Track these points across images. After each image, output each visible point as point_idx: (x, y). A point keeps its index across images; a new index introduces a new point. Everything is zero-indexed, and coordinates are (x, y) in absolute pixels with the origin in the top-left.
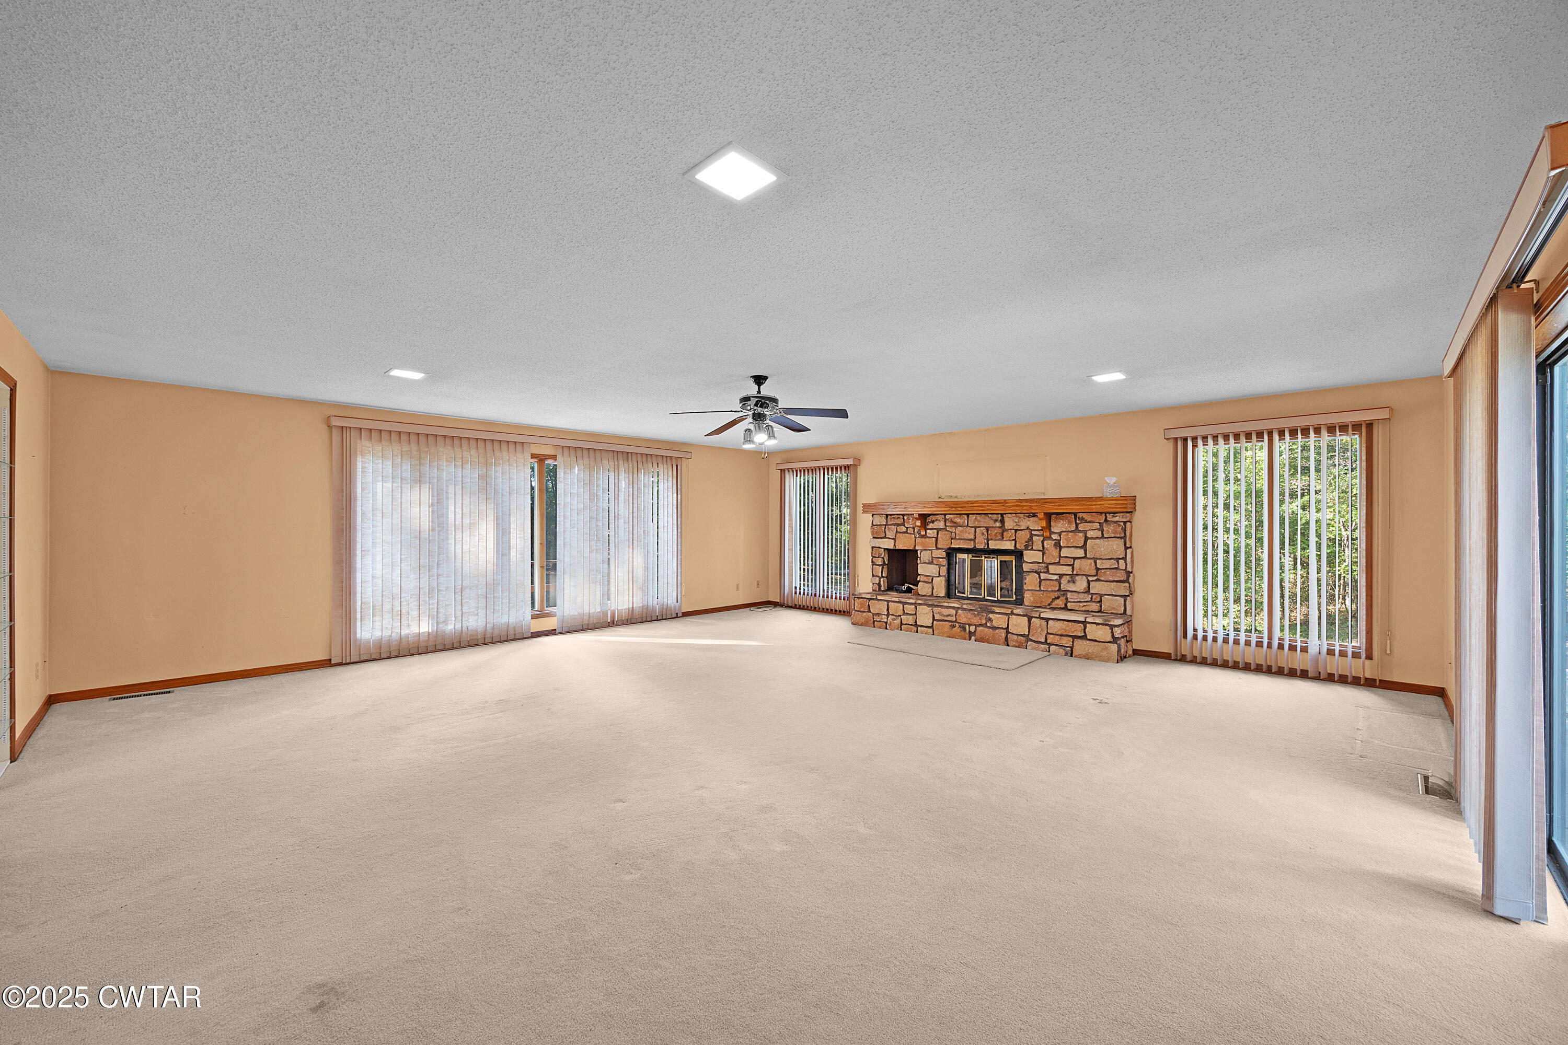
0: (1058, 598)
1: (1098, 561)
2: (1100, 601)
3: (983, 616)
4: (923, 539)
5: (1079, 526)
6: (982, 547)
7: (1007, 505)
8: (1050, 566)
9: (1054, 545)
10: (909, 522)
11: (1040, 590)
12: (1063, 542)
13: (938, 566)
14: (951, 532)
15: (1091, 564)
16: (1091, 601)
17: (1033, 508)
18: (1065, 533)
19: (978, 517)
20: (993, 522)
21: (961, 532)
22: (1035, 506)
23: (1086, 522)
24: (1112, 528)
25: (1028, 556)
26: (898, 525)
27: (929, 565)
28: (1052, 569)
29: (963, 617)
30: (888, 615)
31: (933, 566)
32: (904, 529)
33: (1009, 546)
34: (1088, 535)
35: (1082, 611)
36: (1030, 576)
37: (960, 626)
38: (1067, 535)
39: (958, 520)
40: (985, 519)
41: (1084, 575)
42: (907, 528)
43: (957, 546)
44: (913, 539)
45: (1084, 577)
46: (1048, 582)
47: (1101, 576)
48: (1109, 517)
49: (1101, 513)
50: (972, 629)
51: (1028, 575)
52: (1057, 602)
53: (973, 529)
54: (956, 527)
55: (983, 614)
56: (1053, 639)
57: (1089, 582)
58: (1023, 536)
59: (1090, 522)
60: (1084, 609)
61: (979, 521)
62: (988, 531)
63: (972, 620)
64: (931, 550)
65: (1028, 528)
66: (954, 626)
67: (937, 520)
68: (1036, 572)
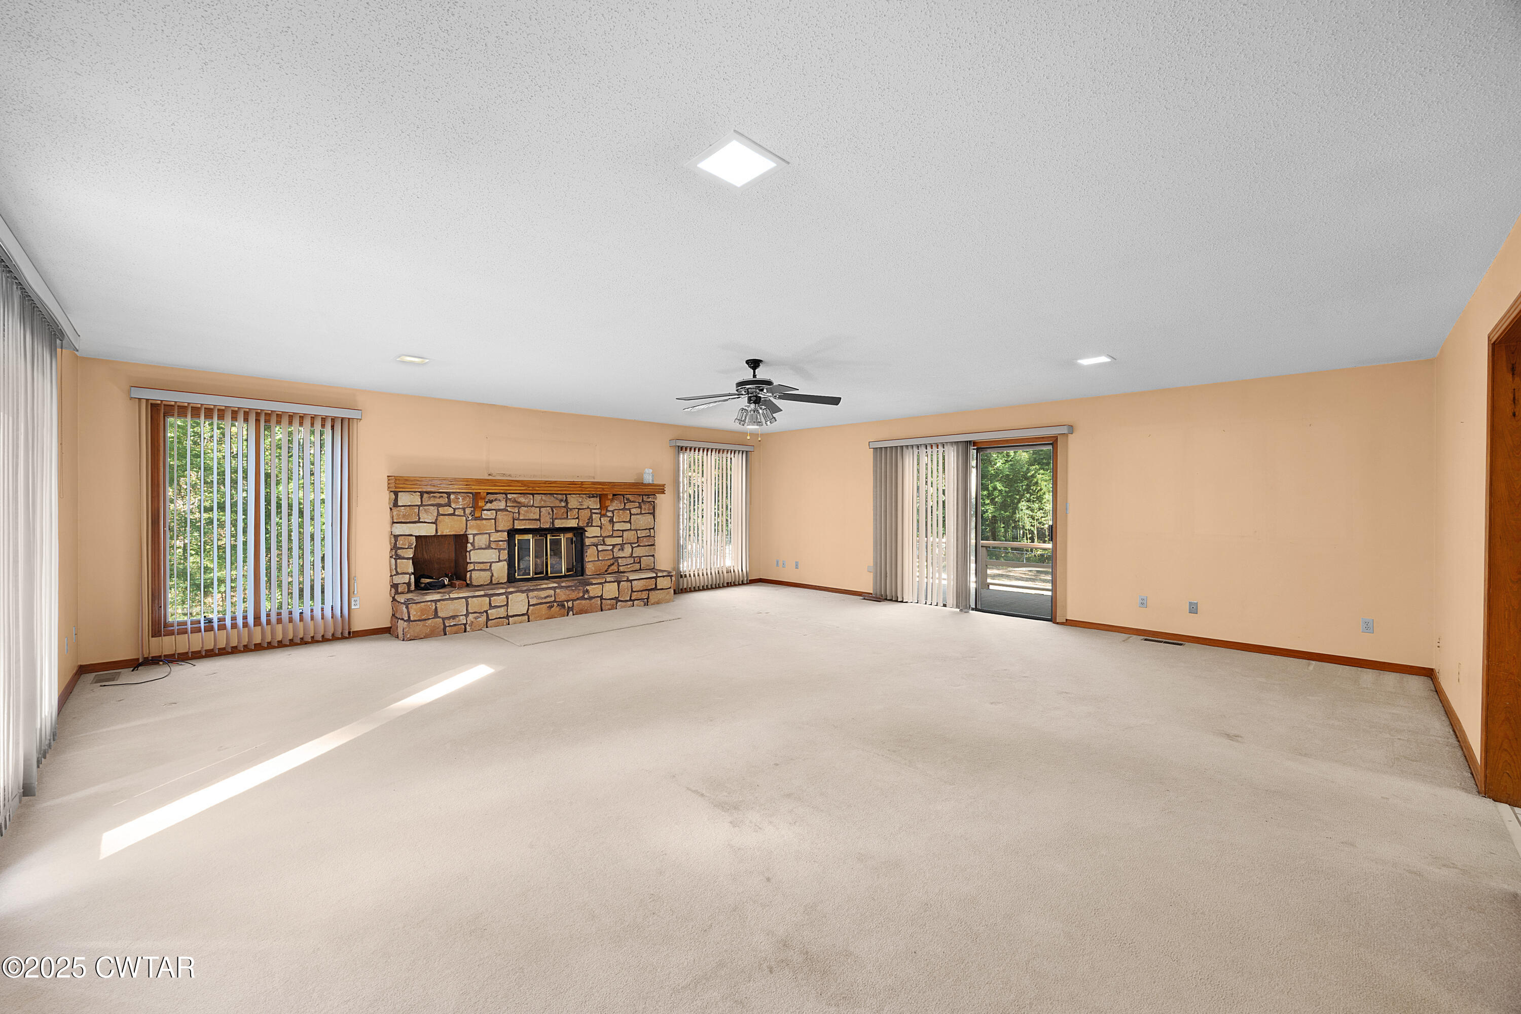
0: (613, 564)
1: (638, 532)
2: (640, 562)
3: (579, 590)
4: (478, 522)
5: (626, 505)
6: (548, 527)
7: (583, 486)
8: (605, 539)
9: (609, 521)
10: (458, 502)
11: (599, 560)
12: (616, 518)
13: (497, 551)
14: (513, 513)
15: (634, 535)
16: (634, 563)
17: (605, 489)
18: (617, 511)
19: (544, 497)
20: (558, 501)
21: (527, 512)
22: (606, 488)
23: (631, 502)
24: (647, 506)
25: (592, 532)
26: (439, 505)
27: (486, 551)
28: (609, 541)
29: (562, 595)
30: (467, 615)
31: (491, 550)
32: (451, 511)
33: (573, 523)
34: (632, 512)
35: (629, 572)
36: (591, 549)
37: (558, 605)
38: (618, 512)
39: (522, 500)
40: (550, 499)
41: (629, 543)
42: (455, 509)
43: (523, 527)
44: (465, 522)
45: (629, 545)
46: (605, 552)
47: (641, 543)
48: (645, 498)
49: (640, 495)
50: (570, 604)
51: (589, 548)
52: (612, 567)
53: (538, 509)
54: (519, 507)
55: (580, 588)
56: (636, 595)
57: (633, 548)
58: (585, 514)
59: (633, 502)
60: (630, 570)
61: (545, 501)
62: (553, 511)
63: (570, 596)
64: (489, 534)
65: (588, 508)
66: (552, 607)
67: (496, 500)
68: (594, 545)
